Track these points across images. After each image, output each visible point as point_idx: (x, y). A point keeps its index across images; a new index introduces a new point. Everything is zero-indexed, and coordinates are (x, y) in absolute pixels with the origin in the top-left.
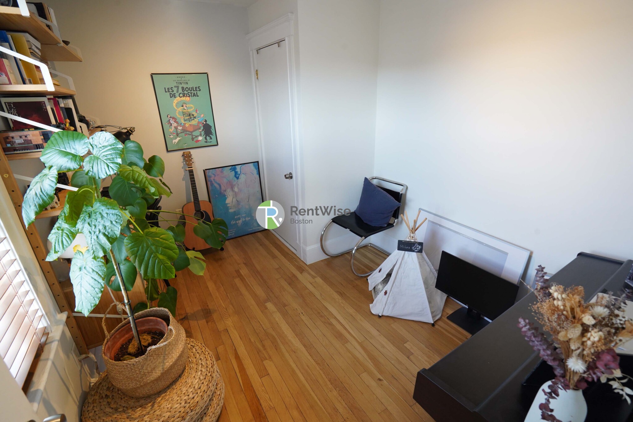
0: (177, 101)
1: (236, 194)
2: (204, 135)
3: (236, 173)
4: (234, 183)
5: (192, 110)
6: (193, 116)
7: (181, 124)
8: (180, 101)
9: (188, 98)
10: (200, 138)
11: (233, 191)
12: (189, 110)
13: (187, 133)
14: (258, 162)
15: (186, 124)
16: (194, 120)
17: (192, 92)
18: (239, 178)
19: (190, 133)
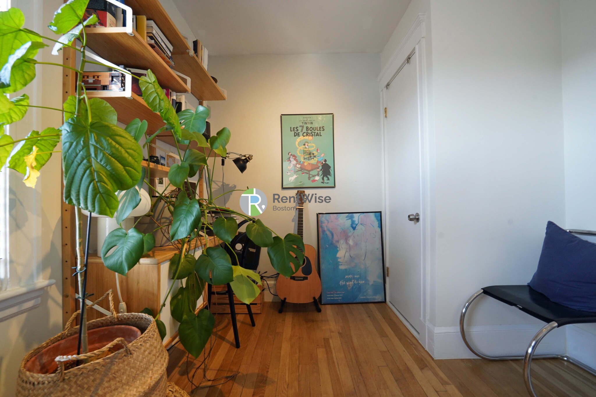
0: (300, 140)
1: (350, 248)
2: (321, 175)
3: (353, 222)
4: (350, 234)
5: (313, 149)
6: (313, 155)
7: (300, 162)
8: (303, 140)
9: (311, 138)
10: (317, 178)
11: (347, 243)
12: (310, 149)
13: (305, 171)
14: (381, 212)
15: (305, 162)
16: (313, 159)
17: (316, 131)
18: (356, 229)
19: (308, 172)
